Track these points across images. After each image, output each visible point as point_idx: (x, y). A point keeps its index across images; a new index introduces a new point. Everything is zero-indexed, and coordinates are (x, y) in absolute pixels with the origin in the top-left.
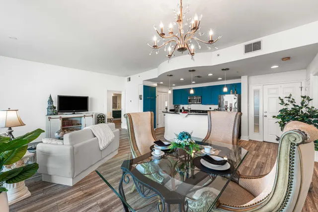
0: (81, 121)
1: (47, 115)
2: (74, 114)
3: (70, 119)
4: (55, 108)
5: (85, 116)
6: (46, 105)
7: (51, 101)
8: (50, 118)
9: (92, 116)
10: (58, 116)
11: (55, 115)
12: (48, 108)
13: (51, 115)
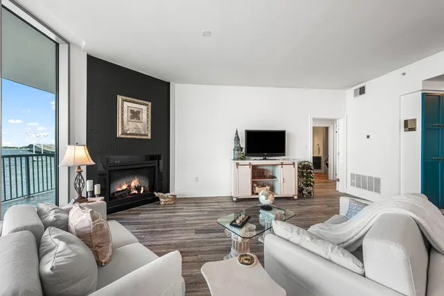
0: (273, 172)
1: (234, 159)
2: (265, 159)
3: (260, 168)
4: (242, 149)
5: (282, 164)
6: (232, 145)
7: (237, 139)
8: (238, 164)
9: (294, 164)
10: (247, 162)
11: (242, 159)
12: (234, 150)
13: (238, 159)
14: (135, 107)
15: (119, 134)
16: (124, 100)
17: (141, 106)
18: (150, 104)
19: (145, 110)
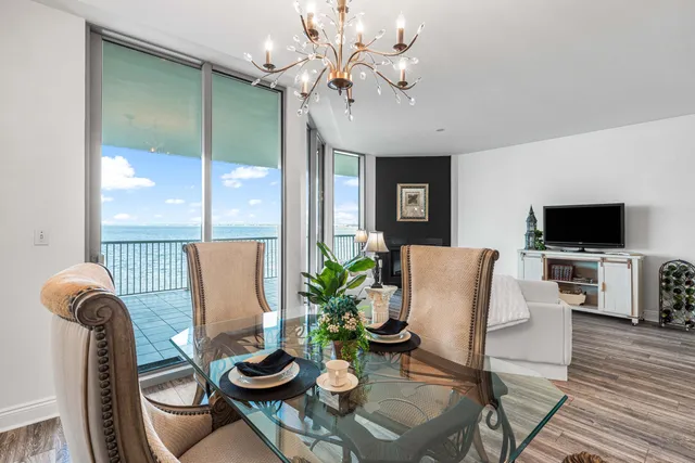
2: (583, 251)
4: (539, 234)
5: (603, 261)
7: (532, 219)
8: (524, 255)
9: (630, 262)
10: (540, 252)
11: (536, 249)
12: (526, 235)
14: (413, 191)
15: (399, 218)
16: (402, 187)
17: (419, 190)
18: (427, 185)
19: (422, 192)
